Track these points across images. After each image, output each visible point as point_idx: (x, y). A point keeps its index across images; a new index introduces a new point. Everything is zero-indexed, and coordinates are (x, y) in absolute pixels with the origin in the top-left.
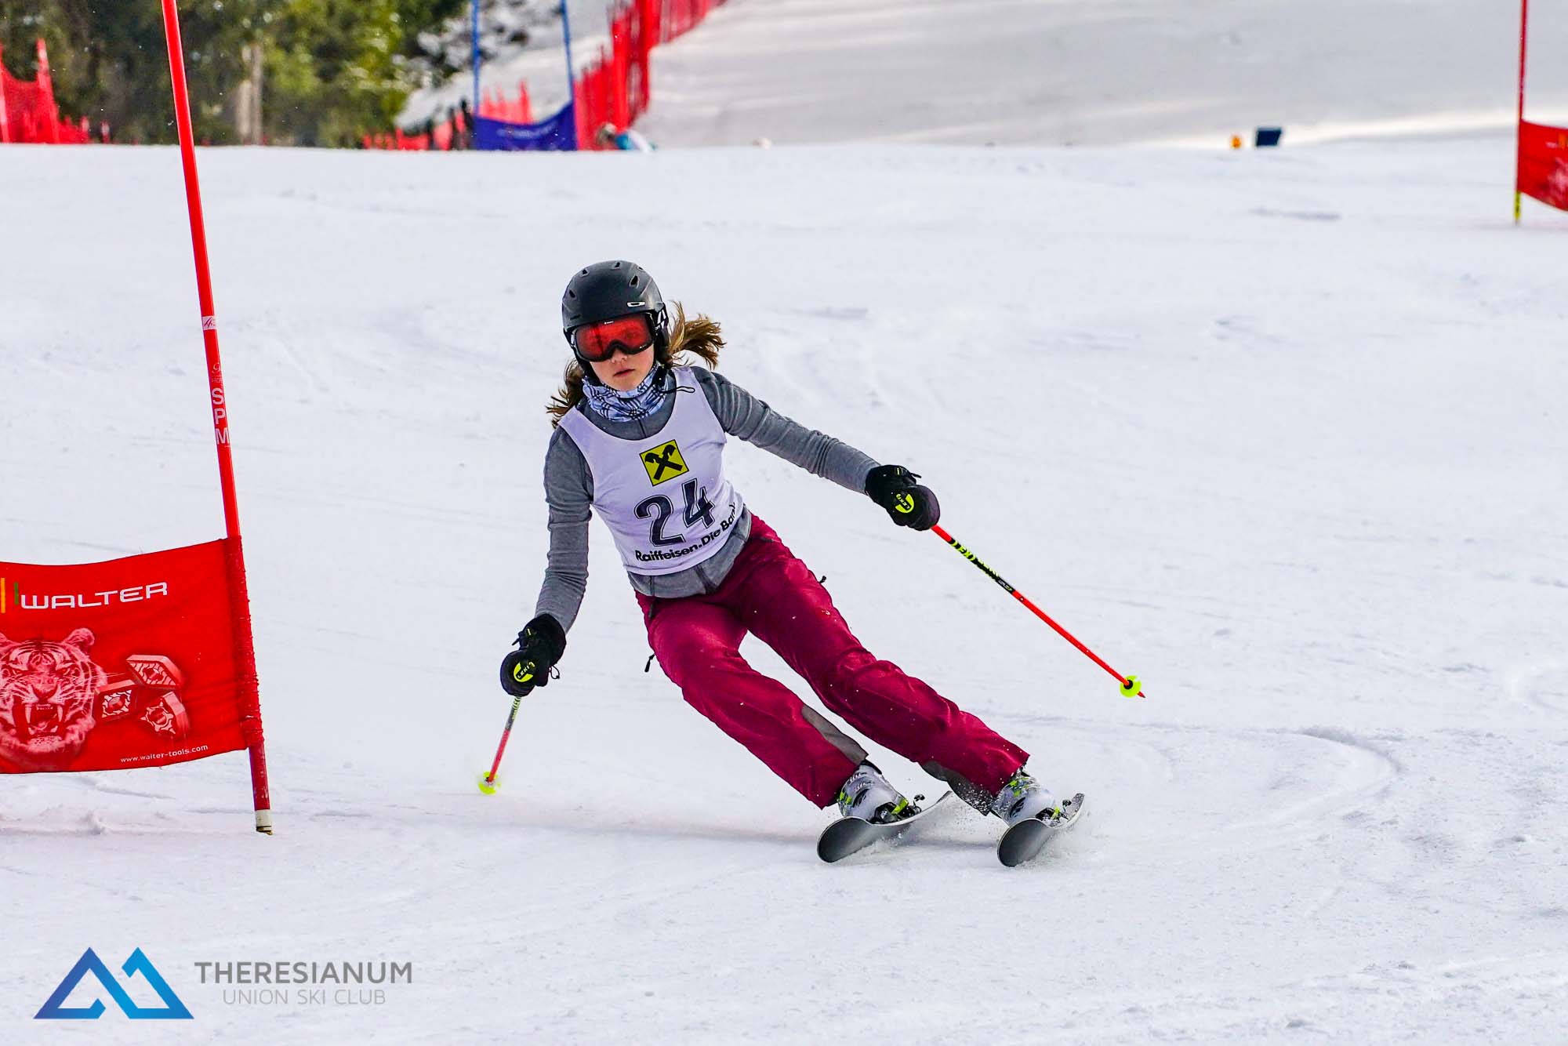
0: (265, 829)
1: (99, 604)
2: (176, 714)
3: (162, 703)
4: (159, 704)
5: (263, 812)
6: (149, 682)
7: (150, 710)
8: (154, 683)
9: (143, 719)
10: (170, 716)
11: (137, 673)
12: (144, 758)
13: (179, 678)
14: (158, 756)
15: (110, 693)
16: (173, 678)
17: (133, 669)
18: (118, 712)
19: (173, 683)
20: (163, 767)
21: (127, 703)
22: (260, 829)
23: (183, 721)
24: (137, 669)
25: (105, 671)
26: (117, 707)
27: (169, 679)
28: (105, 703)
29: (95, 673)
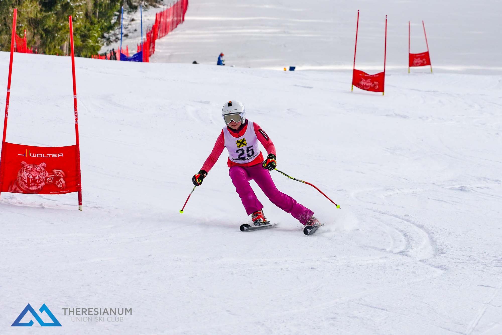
0: (81, 210)
1: (48, 157)
2: (63, 183)
3: (60, 181)
4: (59, 180)
5: (80, 206)
6: (57, 176)
7: (57, 182)
8: (59, 176)
9: (56, 184)
10: (62, 184)
11: (55, 174)
12: (55, 192)
13: (64, 176)
14: (58, 192)
15: (49, 177)
16: (63, 175)
17: (54, 172)
18: (50, 182)
19: (63, 176)
20: (59, 195)
21: (52, 180)
22: (79, 209)
23: (64, 185)
24: (55, 173)
25: (48, 172)
26: (50, 181)
27: (62, 175)
28: (47, 180)
29: (46, 173)
